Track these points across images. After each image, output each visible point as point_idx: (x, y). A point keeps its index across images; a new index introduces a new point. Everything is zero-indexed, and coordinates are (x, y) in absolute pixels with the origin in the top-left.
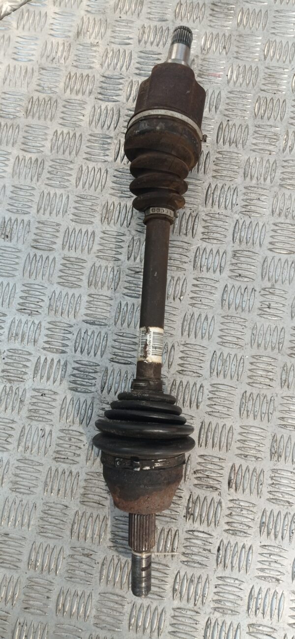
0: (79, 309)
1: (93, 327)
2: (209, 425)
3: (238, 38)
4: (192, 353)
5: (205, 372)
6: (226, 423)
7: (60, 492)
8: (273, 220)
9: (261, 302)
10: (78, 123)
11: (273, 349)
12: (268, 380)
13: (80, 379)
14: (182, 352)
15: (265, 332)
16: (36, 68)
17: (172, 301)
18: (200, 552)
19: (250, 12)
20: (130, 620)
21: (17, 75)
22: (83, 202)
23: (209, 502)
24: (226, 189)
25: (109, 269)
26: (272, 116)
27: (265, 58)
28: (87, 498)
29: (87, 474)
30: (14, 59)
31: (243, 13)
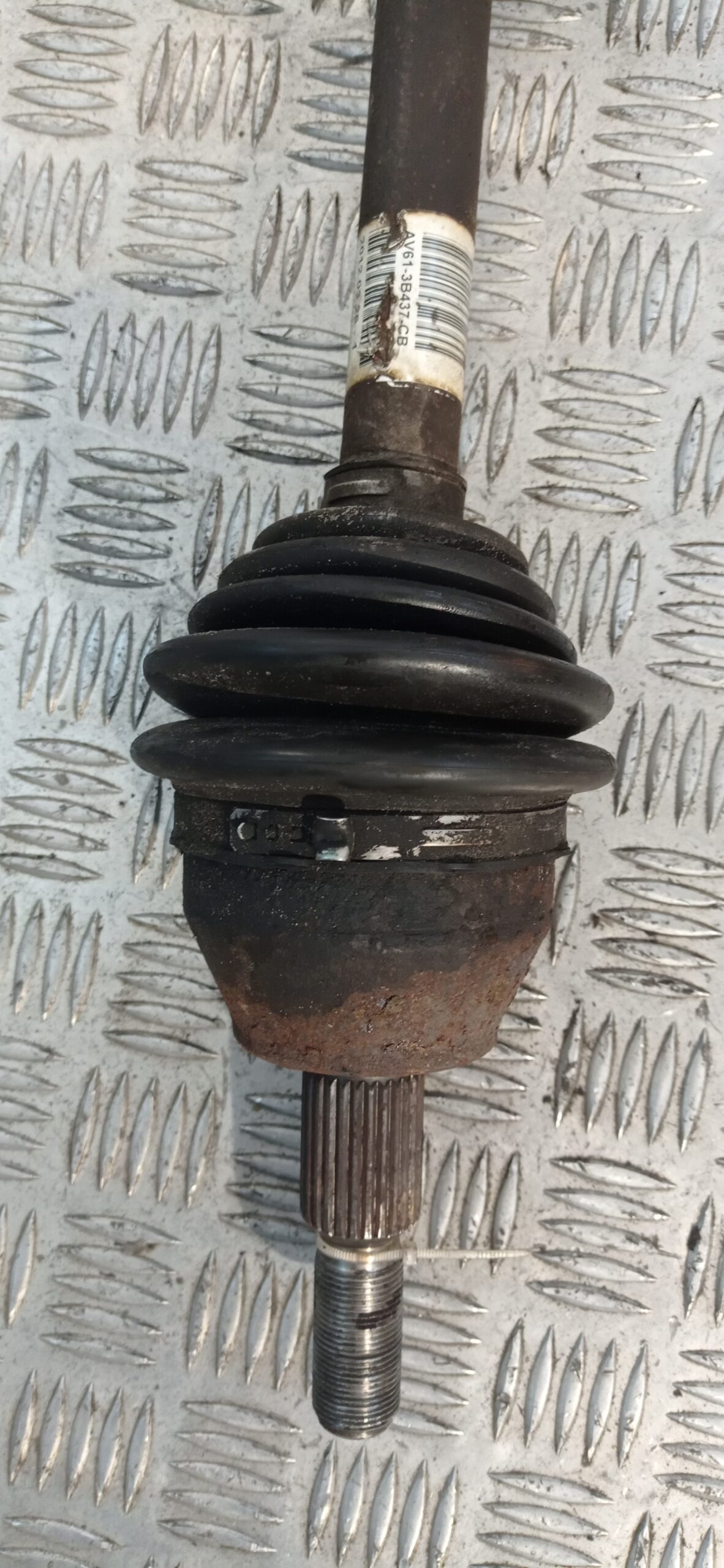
0: (99, 227)
1: (158, 306)
2: (663, 721)
4: (594, 409)
7: (23, 993)
13: (104, 530)
14: (550, 405)
17: (510, 180)
18: (609, 1247)
20: (311, 1513)
23: (655, 1042)
28: (136, 1016)
29: (134, 920)
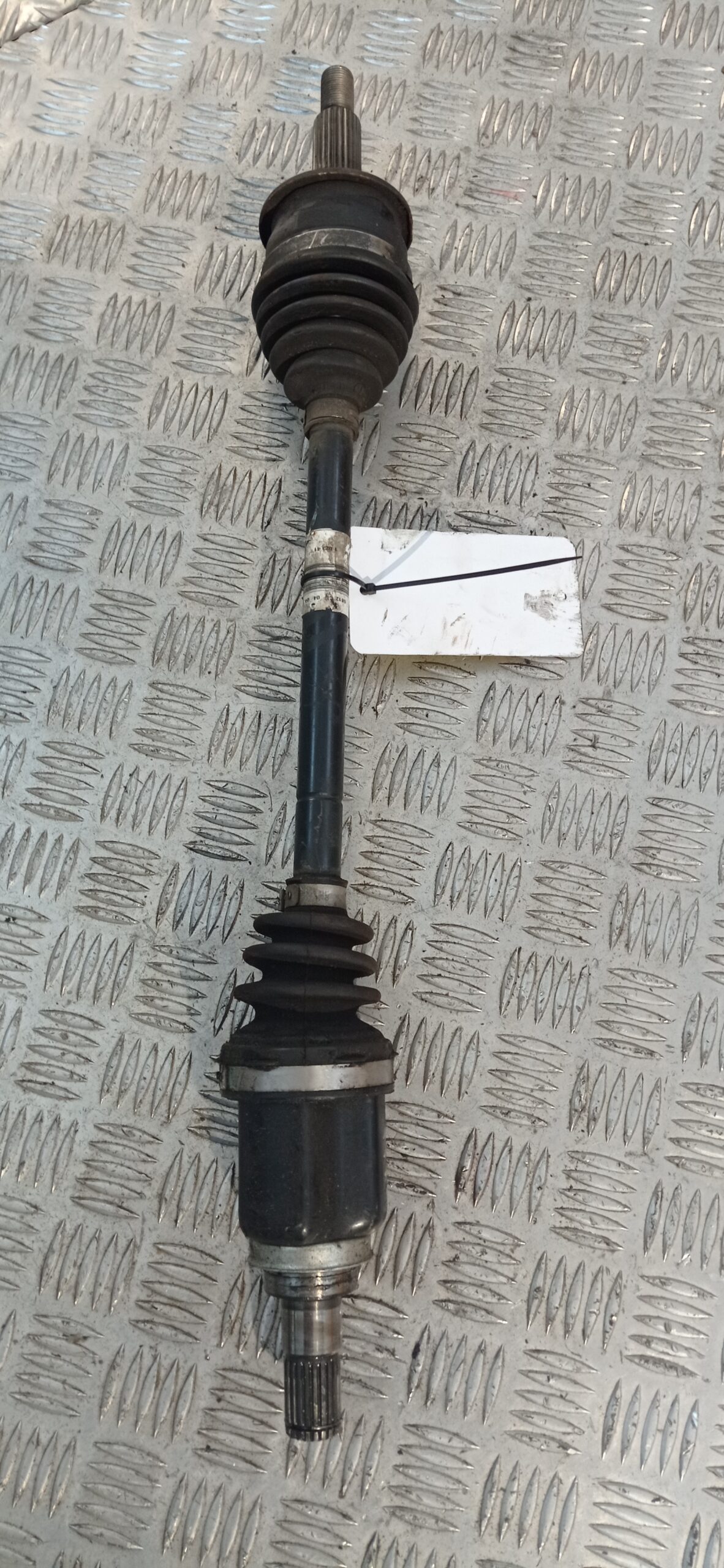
3: (567, 115)
5: (422, 894)
6: (463, 1024)
8: (619, 537)
9: (575, 732)
10: (168, 281)
11: (596, 848)
12: (578, 925)
15: (579, 804)
16: (84, 152)
19: (602, 59)
21: (38, 162)
22: (163, 463)
24: (511, 458)
25: (209, 626)
26: (636, 295)
27: (629, 163)
30: (34, 128)
31: (584, 60)
